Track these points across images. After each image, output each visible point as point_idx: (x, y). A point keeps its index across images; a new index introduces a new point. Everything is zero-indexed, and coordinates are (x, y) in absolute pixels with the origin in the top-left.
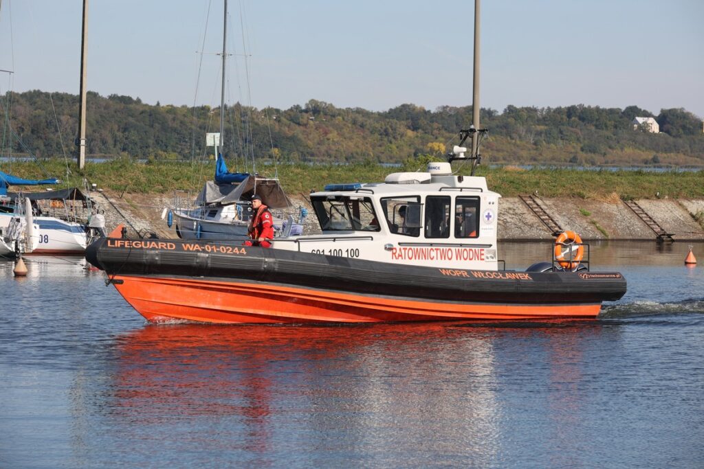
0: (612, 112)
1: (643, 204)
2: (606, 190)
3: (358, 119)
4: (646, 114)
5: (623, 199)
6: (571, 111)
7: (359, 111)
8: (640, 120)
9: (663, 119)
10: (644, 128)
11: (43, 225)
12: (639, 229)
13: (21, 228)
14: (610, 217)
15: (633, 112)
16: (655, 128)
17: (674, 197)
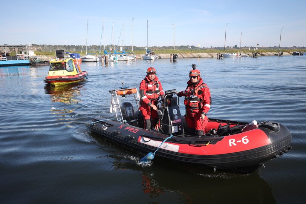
0: (186, 46)
1: (192, 54)
2: (188, 52)
3: (159, 48)
4: (189, 46)
5: (190, 53)
6: (182, 46)
7: (159, 47)
8: (189, 47)
9: (191, 47)
10: (189, 48)
11: (129, 57)
12: (192, 56)
13: (127, 57)
14: (189, 55)
15: (188, 46)
16: (190, 48)
17: (196, 53)
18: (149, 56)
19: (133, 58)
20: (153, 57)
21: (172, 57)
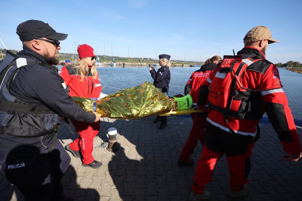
18: (113, 63)
19: (103, 64)
20: (115, 64)
21: (123, 64)
